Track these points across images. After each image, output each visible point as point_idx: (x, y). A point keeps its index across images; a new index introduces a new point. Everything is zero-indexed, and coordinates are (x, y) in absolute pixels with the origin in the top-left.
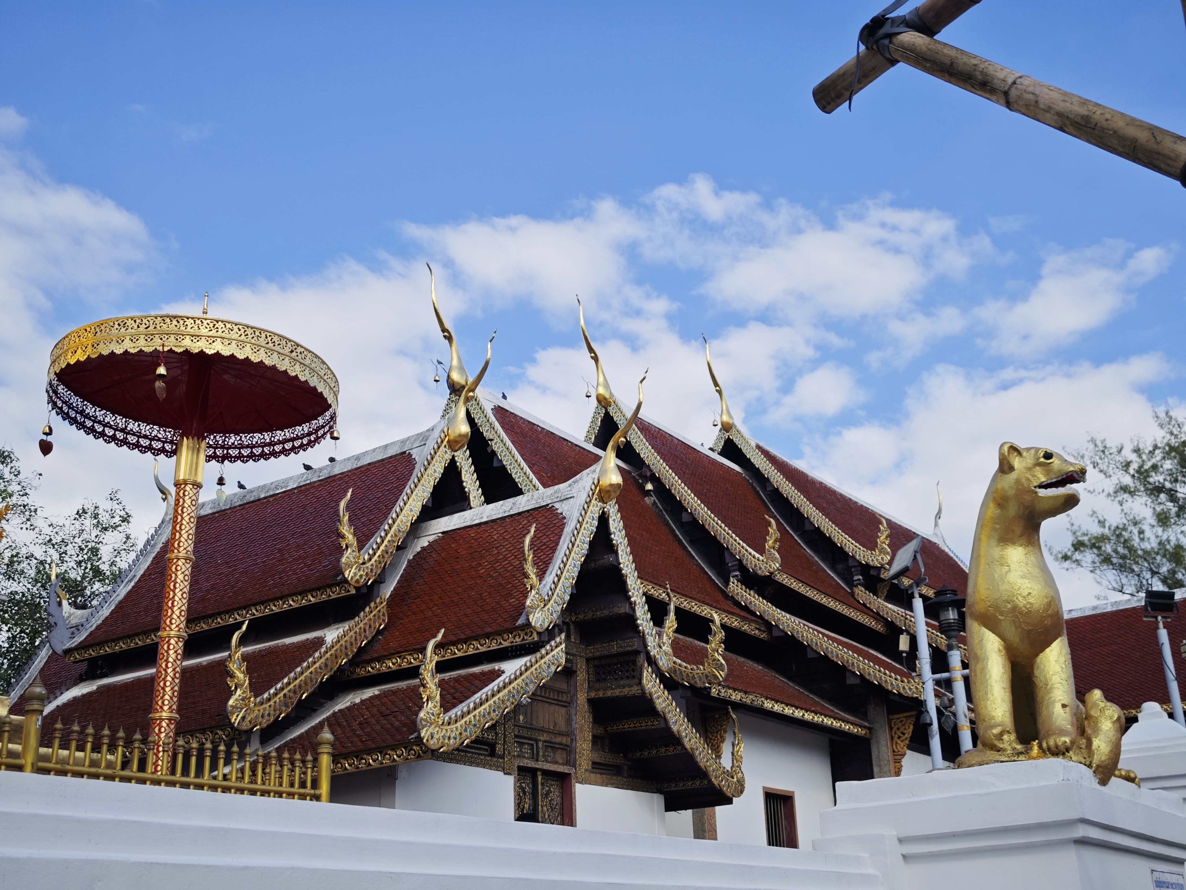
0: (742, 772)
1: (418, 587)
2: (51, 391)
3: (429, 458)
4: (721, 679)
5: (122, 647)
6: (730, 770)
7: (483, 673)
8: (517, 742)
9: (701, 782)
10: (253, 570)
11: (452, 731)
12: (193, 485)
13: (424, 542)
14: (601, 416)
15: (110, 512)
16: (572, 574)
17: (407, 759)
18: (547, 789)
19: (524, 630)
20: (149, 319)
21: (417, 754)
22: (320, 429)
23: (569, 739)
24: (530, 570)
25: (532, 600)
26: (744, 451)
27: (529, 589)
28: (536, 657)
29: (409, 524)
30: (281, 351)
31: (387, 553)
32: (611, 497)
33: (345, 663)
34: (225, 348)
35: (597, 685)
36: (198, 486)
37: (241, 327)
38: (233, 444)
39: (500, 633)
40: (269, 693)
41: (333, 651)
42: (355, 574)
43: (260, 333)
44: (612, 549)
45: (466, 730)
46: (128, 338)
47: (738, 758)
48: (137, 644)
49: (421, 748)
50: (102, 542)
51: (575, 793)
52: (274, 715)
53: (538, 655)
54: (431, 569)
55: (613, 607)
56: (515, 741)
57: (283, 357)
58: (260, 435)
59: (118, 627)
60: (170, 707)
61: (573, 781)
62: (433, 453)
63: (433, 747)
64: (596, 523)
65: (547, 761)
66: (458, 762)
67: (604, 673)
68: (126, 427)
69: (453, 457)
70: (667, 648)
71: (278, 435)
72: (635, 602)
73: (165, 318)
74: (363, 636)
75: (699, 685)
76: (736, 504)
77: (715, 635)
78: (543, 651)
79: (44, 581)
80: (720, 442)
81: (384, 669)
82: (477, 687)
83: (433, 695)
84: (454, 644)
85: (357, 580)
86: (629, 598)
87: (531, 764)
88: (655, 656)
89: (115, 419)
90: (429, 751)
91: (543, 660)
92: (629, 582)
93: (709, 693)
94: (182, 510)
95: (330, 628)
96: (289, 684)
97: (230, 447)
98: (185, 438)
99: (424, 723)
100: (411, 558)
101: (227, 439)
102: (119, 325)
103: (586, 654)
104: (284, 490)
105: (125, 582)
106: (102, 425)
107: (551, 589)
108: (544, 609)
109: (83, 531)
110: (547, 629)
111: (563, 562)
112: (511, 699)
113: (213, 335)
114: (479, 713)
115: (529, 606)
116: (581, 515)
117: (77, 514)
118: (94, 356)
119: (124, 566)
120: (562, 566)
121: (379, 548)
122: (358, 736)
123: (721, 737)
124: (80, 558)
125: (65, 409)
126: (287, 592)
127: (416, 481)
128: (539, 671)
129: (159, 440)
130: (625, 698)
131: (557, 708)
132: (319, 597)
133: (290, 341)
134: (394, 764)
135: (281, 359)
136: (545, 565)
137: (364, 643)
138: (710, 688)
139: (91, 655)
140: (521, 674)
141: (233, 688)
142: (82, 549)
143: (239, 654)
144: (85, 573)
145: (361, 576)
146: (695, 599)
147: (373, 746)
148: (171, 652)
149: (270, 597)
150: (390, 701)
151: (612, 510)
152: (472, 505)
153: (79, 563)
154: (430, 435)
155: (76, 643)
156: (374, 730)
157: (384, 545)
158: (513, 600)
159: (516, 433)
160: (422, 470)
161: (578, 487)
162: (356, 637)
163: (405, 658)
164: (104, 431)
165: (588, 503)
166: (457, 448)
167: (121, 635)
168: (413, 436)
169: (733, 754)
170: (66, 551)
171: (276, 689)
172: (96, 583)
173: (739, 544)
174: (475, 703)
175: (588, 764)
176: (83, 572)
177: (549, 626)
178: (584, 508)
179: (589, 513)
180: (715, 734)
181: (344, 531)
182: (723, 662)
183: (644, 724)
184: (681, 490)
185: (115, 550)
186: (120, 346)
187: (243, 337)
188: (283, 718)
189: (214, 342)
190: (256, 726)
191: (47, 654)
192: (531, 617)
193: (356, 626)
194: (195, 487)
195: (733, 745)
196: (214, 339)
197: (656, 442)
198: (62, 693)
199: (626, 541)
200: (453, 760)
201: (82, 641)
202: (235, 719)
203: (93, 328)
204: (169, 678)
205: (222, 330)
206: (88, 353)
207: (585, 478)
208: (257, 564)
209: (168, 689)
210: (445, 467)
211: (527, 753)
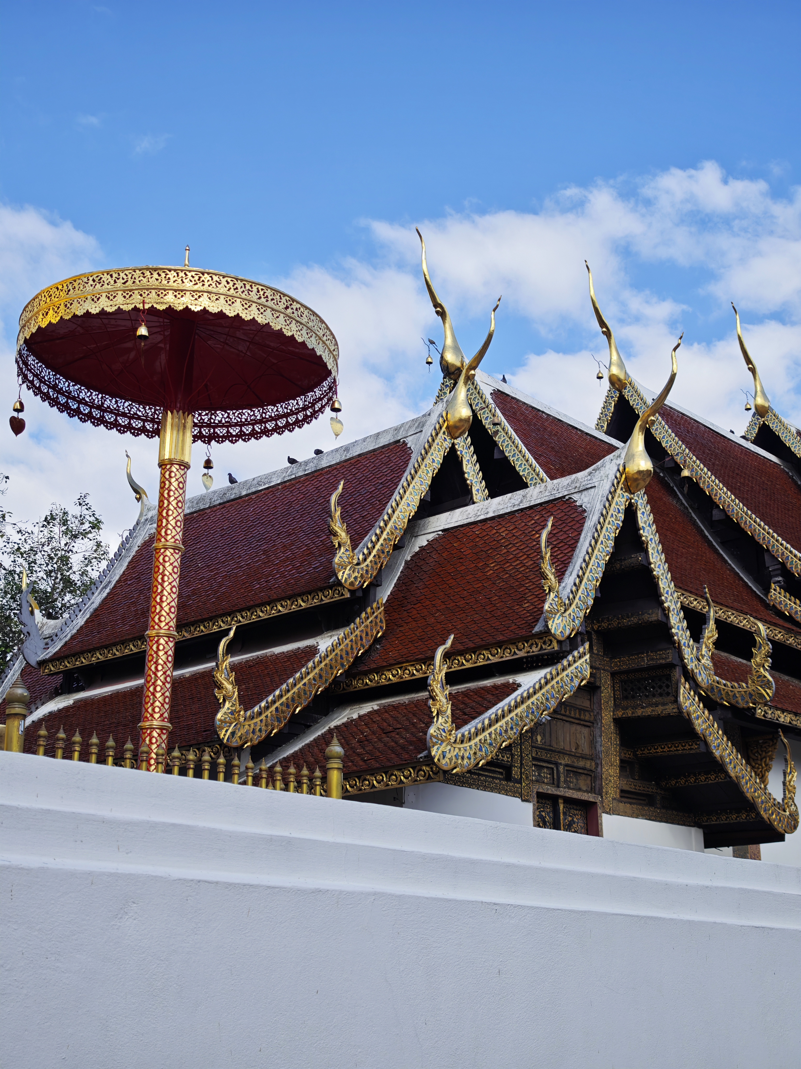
0: (795, 805)
1: (418, 591)
2: (20, 362)
3: (426, 446)
4: (768, 698)
5: (98, 659)
6: (781, 802)
7: (495, 687)
8: (535, 765)
9: (747, 816)
10: (236, 573)
11: (466, 750)
12: (180, 465)
13: (422, 541)
14: (614, 401)
15: (79, 518)
16: (596, 575)
17: (416, 781)
18: (570, 819)
19: (541, 638)
20: (127, 272)
21: (427, 774)
22: (318, 402)
23: (593, 764)
24: (548, 569)
25: (551, 604)
26: (783, 439)
27: (547, 591)
28: (557, 669)
29: (406, 521)
30: (274, 307)
31: (383, 552)
32: (639, 487)
33: (341, 674)
34: (213, 304)
35: (624, 703)
36: (185, 467)
37: (229, 280)
38: (220, 422)
39: (513, 642)
40: (260, 707)
41: (327, 661)
42: (349, 576)
43: (251, 286)
44: (641, 547)
45: (481, 750)
46: (104, 295)
47: (790, 788)
48: (115, 654)
49: (432, 768)
50: (72, 551)
51: (601, 824)
52: (266, 731)
53: (559, 667)
54: (431, 571)
55: (643, 614)
56: (533, 764)
57: (278, 314)
58: (249, 411)
59: (94, 637)
60: (161, 715)
61: (599, 811)
62: (430, 440)
63: (445, 768)
64: (622, 516)
65: (569, 788)
66: (470, 786)
67: (632, 690)
68: (103, 404)
69: (453, 445)
70: (706, 661)
71: (270, 410)
72: (669, 607)
73: (144, 271)
74: (359, 645)
75: (742, 704)
76: (774, 500)
77: (760, 648)
78: (565, 663)
79: (13, 593)
80: (754, 429)
81: (383, 681)
82: (490, 702)
83: (444, 708)
84: (462, 653)
85: (352, 582)
86: (662, 603)
87: (551, 790)
88: (693, 670)
89: (91, 395)
90: (441, 772)
91: (565, 673)
92: (661, 585)
93: (754, 714)
94: (168, 494)
95: (323, 636)
96: (281, 696)
97: (217, 426)
98: (169, 413)
99: (434, 740)
100: (409, 559)
101: (213, 417)
102: (94, 281)
103: (611, 667)
104: (267, 486)
105: (100, 589)
106: (77, 401)
107: (572, 592)
108: (564, 615)
109: (52, 538)
110: (569, 637)
111: (584, 560)
112: (530, 716)
113: (199, 289)
114: (495, 730)
115: (547, 611)
116: (605, 507)
117: (45, 521)
118: (67, 317)
119: (94, 575)
120: (584, 565)
121: (374, 547)
122: (359, 755)
123: (766, 765)
124: (50, 567)
125: (37, 383)
126: (275, 597)
127: (413, 472)
128: (560, 685)
129: (139, 418)
130: (658, 718)
131: (579, 727)
132: (310, 601)
133: (285, 295)
134: (401, 786)
135: (275, 316)
136: (563, 565)
137: (360, 652)
138: (755, 709)
139: (67, 666)
140: (541, 688)
141: (221, 701)
142: (51, 558)
143: (226, 663)
144: (55, 583)
145: (356, 578)
146: (732, 608)
147: (378, 765)
148: (161, 653)
149: (257, 602)
150: (392, 717)
151: (640, 501)
152: (475, 500)
153: (49, 574)
154: (426, 421)
155: (50, 654)
156: (376, 748)
157: (379, 544)
158: (527, 605)
159: (518, 420)
160: (420, 460)
161: (600, 475)
162: (351, 646)
163: (406, 669)
164: (78, 408)
165: (613, 493)
166: (457, 434)
167: (98, 645)
168: (407, 423)
169: (784, 783)
170: (35, 560)
171: (267, 702)
172: (67, 594)
173: (782, 544)
174: (490, 719)
175: (616, 792)
176: (53, 582)
177: (571, 634)
178: (608, 499)
179: (614, 505)
180: (759, 762)
181: (336, 528)
182: (771, 679)
183: (680, 748)
184: (711, 483)
185: (86, 559)
186: (96, 305)
187: (232, 291)
188: (275, 734)
189: (200, 297)
190: (246, 743)
191: (20, 667)
192: (550, 623)
193: (351, 633)
194: (182, 467)
195: (785, 774)
196: (200, 294)
197: (680, 428)
198: (37, 708)
199: (657, 538)
200: (464, 783)
201: (57, 652)
202: (224, 734)
203: (65, 285)
204: (159, 682)
205: (209, 283)
206: (60, 315)
207: (608, 465)
208: (241, 567)
209: (158, 695)
210: (444, 456)
211: (547, 778)
